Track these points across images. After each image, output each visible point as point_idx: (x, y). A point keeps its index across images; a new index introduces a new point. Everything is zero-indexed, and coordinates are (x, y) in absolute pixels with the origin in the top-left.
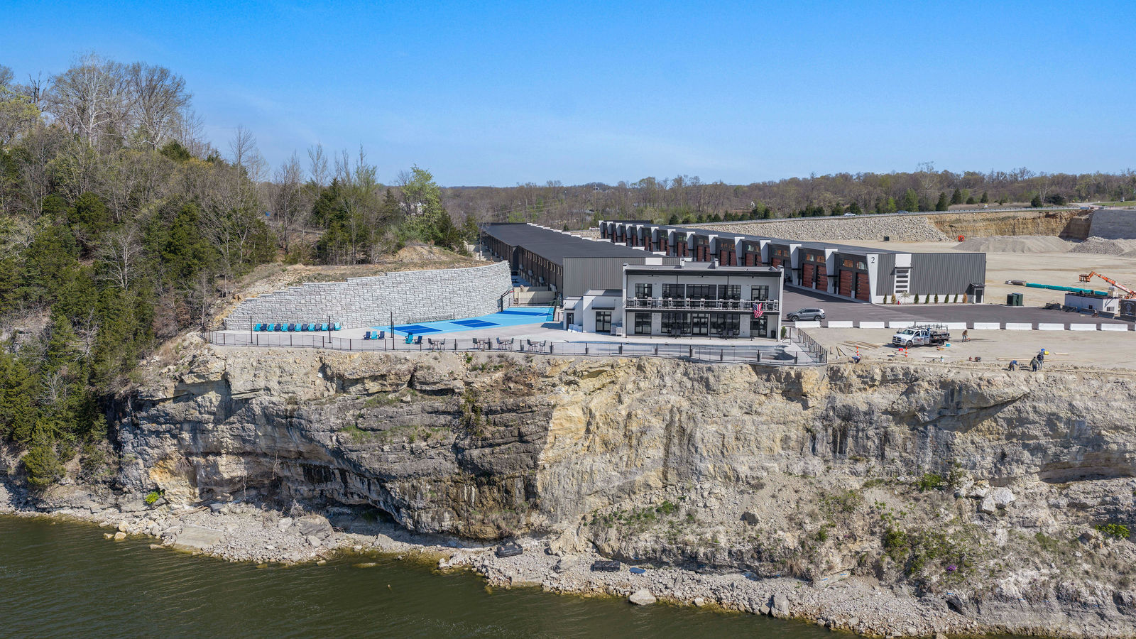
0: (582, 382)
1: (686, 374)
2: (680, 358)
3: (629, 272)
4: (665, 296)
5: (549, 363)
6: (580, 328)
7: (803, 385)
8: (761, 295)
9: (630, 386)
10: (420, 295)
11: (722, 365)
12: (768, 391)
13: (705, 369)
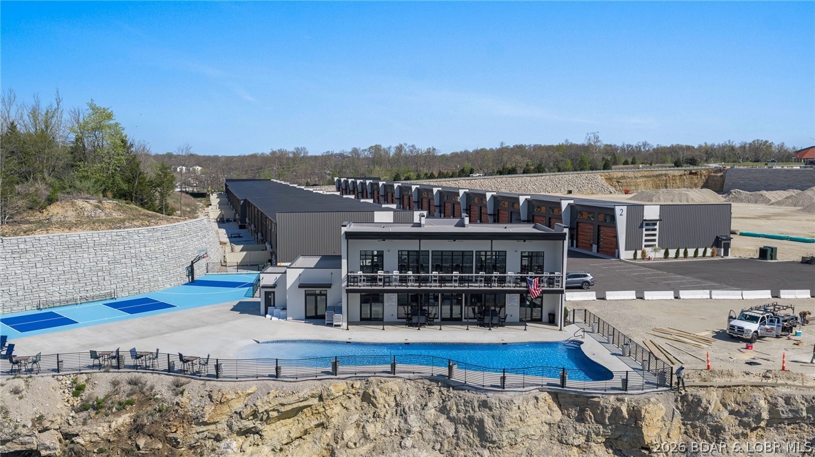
0: (267, 430)
1: (443, 410)
2: (432, 379)
3: (350, 236)
4: (402, 268)
5: (210, 397)
6: (282, 313)
7: (644, 430)
8: (533, 263)
9: (351, 433)
10: (60, 268)
11: (505, 396)
12: (582, 440)
13: (476, 404)
